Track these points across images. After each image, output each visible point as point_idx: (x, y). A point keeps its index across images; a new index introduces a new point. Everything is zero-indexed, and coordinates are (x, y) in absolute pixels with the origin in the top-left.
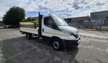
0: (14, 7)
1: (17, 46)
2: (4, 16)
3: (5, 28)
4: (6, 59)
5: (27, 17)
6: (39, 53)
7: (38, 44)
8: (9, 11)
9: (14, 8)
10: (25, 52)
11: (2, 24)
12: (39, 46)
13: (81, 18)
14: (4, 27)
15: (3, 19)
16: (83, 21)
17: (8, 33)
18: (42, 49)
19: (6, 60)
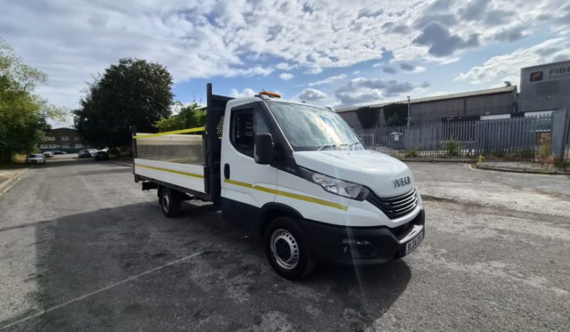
0: (123, 62)
1: (110, 247)
2: (84, 103)
3: (86, 159)
4: (46, 308)
5: (179, 108)
6: (194, 289)
7: (206, 244)
8: (102, 83)
9: (124, 68)
10: (134, 278)
11: (72, 143)
12: (206, 254)
13: (465, 99)
14: (81, 157)
15: (75, 121)
16: (478, 118)
17: (90, 186)
18: (218, 266)
19: (43, 312)
